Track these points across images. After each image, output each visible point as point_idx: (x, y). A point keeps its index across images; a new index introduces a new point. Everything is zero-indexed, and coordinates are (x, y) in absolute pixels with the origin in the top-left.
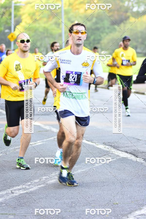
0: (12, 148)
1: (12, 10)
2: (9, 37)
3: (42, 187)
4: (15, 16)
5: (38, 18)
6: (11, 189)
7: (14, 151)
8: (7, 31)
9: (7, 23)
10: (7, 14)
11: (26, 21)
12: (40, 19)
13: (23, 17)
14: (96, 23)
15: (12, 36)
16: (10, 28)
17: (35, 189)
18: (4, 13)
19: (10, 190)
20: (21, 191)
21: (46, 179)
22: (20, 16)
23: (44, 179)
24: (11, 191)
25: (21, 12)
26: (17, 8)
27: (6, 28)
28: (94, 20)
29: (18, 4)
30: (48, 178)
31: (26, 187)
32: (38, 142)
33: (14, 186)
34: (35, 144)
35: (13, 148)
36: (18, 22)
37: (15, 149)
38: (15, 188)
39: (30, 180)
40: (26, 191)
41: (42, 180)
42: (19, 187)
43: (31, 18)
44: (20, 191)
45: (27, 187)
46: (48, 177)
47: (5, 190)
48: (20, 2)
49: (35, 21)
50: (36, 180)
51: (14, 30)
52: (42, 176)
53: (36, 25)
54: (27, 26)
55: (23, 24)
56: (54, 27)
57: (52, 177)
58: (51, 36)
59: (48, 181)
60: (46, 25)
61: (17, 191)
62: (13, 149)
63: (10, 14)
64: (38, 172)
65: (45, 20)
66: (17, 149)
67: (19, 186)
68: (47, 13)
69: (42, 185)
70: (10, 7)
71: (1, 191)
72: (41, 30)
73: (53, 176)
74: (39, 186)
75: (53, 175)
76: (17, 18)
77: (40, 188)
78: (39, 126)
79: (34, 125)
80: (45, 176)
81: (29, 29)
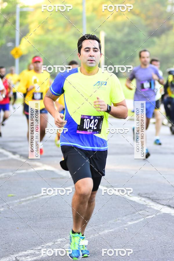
0: (16, 200)
1: (17, 17)
2: (13, 52)
4: (21, 25)
5: (51, 27)
6: (15, 256)
7: (19, 205)
8: (10, 44)
9: (9, 33)
10: (10, 21)
12: (55, 28)
13: (32, 26)
14: (129, 34)
15: (17, 52)
16: (14, 41)
18: (6, 21)
19: (14, 256)
20: (28, 257)
21: (62, 241)
22: (28, 25)
23: (59, 242)
24: (16, 258)
25: (29, 19)
26: (23, 14)
27: (8, 41)
28: (126, 30)
29: (25, 10)
30: (65, 241)
31: (35, 253)
33: (19, 251)
35: (18, 201)
36: (24, 33)
37: (20, 201)
38: (20, 254)
39: (42, 243)
40: (35, 258)
41: (56, 243)
42: (26, 253)
43: (43, 28)
44: (27, 257)
45: (37, 253)
46: (64, 239)
47: (8, 256)
48: (27, 7)
49: (48, 31)
50: (48, 242)
51: (20, 43)
52: (57, 237)
53: (49, 37)
54: (37, 38)
59: (65, 244)
60: (62, 37)
61: (23, 258)
62: (18, 202)
63: (14, 23)
64: (52, 232)
65: (60, 30)
66: (23, 201)
67: (26, 251)
68: (63, 20)
70: (14, 13)
71: (2, 257)
72: (55, 43)
76: (23, 28)
78: (52, 171)
79: (46, 170)
80: (60, 238)
81: (39, 42)
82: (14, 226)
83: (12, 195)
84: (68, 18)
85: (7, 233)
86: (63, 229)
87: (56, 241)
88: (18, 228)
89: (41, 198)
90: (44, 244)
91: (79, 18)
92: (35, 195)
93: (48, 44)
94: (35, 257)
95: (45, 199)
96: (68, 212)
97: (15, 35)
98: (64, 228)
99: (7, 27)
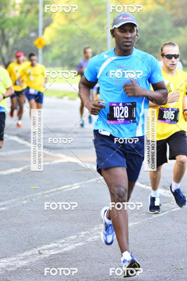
0: (40, 192)
1: (40, 7)
2: (36, 42)
3: (80, 246)
4: (45, 14)
5: (74, 17)
6: (39, 249)
7: (42, 197)
8: (33, 35)
9: (32, 23)
10: (33, 11)
11: (58, 22)
12: (78, 18)
14: (153, 24)
15: (40, 42)
16: (36, 31)
17: (71, 248)
18: (29, 11)
19: (37, 249)
20: (52, 250)
21: (85, 235)
22: (51, 15)
23: (83, 235)
24: (39, 251)
27: (31, 31)
28: (151, 20)
30: (88, 234)
31: (58, 246)
32: (75, 184)
33: (42, 244)
34: (71, 187)
35: (41, 193)
36: (48, 23)
37: (43, 194)
38: (43, 247)
40: (58, 252)
41: (80, 236)
42: (49, 246)
44: (50, 251)
45: (61, 246)
46: (88, 232)
47: (30, 249)
49: (71, 21)
50: (72, 236)
51: (43, 34)
52: (80, 230)
53: (73, 27)
54: (60, 28)
55: (54, 25)
56: (96, 29)
57: (94, 232)
59: (88, 237)
60: (86, 27)
61: (47, 252)
62: (41, 195)
63: (37, 12)
64: (75, 225)
65: (84, 19)
66: (46, 194)
67: (49, 244)
68: (87, 10)
69: (81, 244)
70: (37, 2)
71: (25, 250)
72: (79, 33)
73: (96, 231)
74: (76, 245)
75: (96, 229)
76: (46, 18)
77: (77, 247)
78: (76, 164)
79: (69, 162)
80: (84, 231)
81: (62, 32)
82: (37, 218)
83: (36, 187)
84: (92, 8)
85: (29, 226)
86: (86, 222)
87: (79, 234)
88: (41, 221)
89: (65, 190)
90: (67, 238)
91: (103, 7)
92: (59, 187)
93: (72, 34)
94: (58, 250)
95: (69, 192)
96: (92, 205)
97: (38, 24)
98: (88, 221)
99: (30, 16)
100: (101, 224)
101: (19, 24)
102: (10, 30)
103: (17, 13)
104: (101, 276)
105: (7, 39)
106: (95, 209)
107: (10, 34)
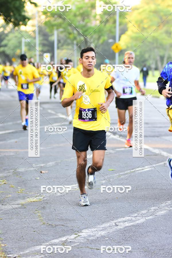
0: (116, 174)
1: (117, 17)
2: (114, 47)
3: (150, 219)
4: (120, 24)
5: (146, 26)
6: (115, 221)
7: (118, 178)
8: (111, 41)
9: (110, 31)
10: (111, 21)
11: (132, 30)
12: (149, 27)
13: (130, 25)
15: (117, 47)
16: (114, 38)
17: (143, 221)
18: (107, 21)
19: (114, 222)
20: (126, 223)
21: (155, 210)
22: (126, 24)
23: (153, 210)
24: (115, 223)
25: (127, 19)
26: (122, 15)
27: (109, 38)
30: (157, 209)
31: (132, 219)
32: (146, 167)
33: (118, 218)
34: (143, 169)
35: (118, 174)
36: (123, 31)
37: (119, 175)
38: (119, 220)
40: (132, 224)
41: (150, 211)
42: (124, 219)
43: (139, 26)
44: (125, 223)
45: (134, 219)
46: (157, 207)
47: (108, 221)
49: (143, 29)
50: (143, 210)
51: (119, 40)
52: (150, 206)
53: (145, 34)
54: (134, 35)
55: (129, 33)
56: (164, 36)
57: (162, 207)
58: (161, 46)
59: (157, 212)
60: (155, 34)
61: (122, 224)
62: (118, 176)
63: (115, 22)
64: (146, 202)
65: (155, 27)
66: (122, 175)
67: (124, 217)
68: (156, 20)
69: (151, 217)
71: (104, 222)
72: (149, 39)
73: (164, 207)
74: (147, 218)
75: (164, 205)
76: (122, 26)
77: (148, 220)
80: (154, 206)
81: (136, 39)
82: (114, 196)
83: (113, 169)
84: (161, 18)
85: (108, 202)
86: (156, 199)
87: (150, 209)
88: (117, 198)
89: (137, 172)
90: (139, 212)
92: (133, 169)
93: (144, 41)
94: (132, 222)
95: (141, 173)
96: (161, 184)
97: (115, 32)
99: (109, 26)
100: (168, 201)
101: (99, 32)
102: (92, 37)
103: (98, 23)
104: (168, 244)
105: (89, 44)
106: (163, 188)
107: (92, 40)
